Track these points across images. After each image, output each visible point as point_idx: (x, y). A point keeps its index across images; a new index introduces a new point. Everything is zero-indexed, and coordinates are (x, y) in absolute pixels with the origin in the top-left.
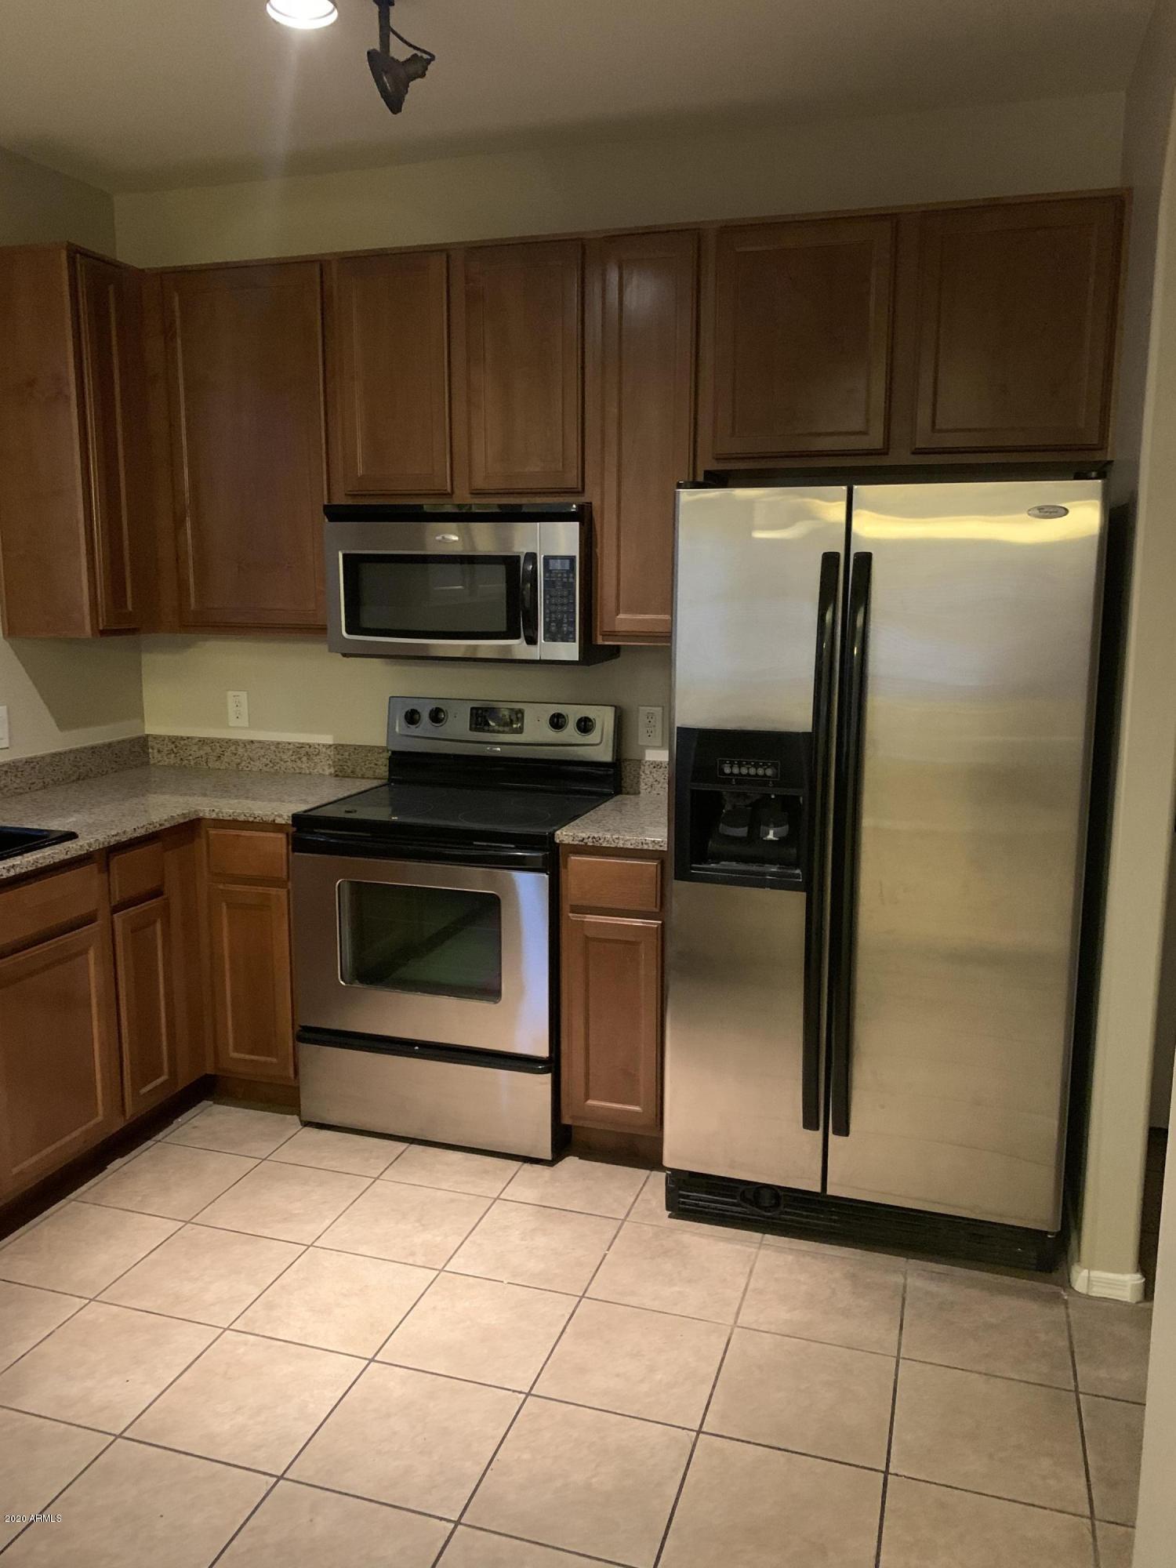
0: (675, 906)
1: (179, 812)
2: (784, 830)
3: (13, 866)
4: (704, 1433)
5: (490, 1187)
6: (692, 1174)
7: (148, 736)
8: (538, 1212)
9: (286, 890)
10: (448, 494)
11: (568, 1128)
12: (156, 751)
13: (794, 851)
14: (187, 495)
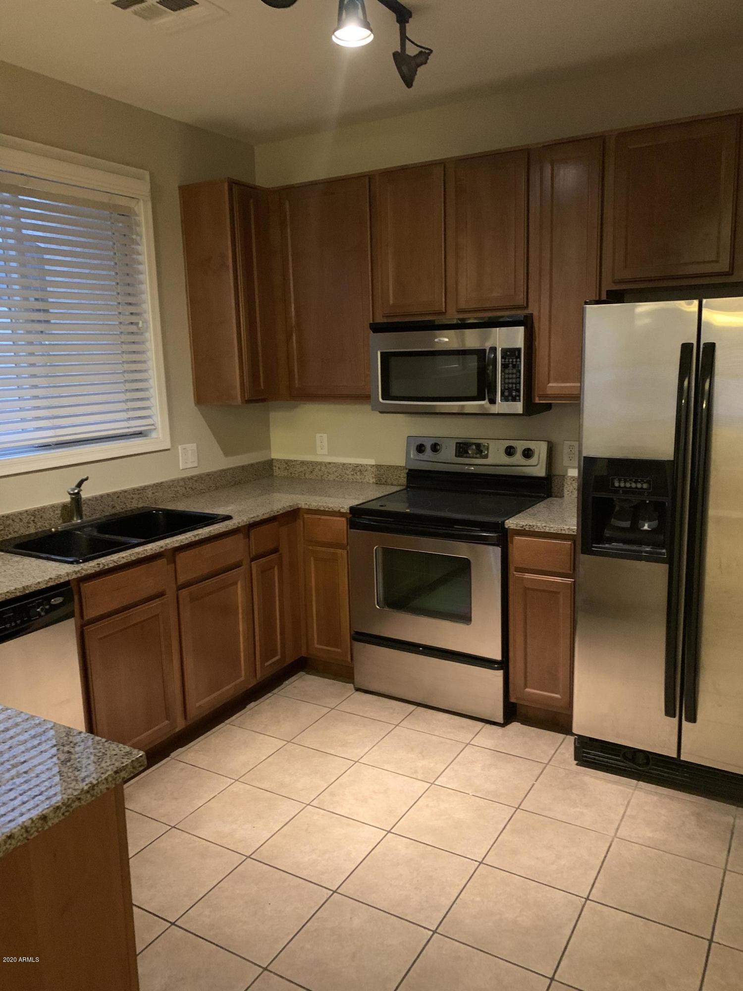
0: (581, 570)
1: (288, 504)
2: (655, 523)
3: (198, 535)
4: (590, 900)
5: (466, 736)
6: (591, 739)
7: (273, 459)
8: (493, 754)
9: (346, 551)
10: (444, 313)
11: (514, 705)
12: (277, 468)
13: (662, 537)
14: (293, 319)
